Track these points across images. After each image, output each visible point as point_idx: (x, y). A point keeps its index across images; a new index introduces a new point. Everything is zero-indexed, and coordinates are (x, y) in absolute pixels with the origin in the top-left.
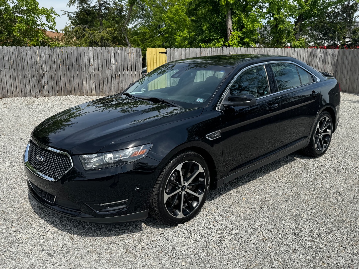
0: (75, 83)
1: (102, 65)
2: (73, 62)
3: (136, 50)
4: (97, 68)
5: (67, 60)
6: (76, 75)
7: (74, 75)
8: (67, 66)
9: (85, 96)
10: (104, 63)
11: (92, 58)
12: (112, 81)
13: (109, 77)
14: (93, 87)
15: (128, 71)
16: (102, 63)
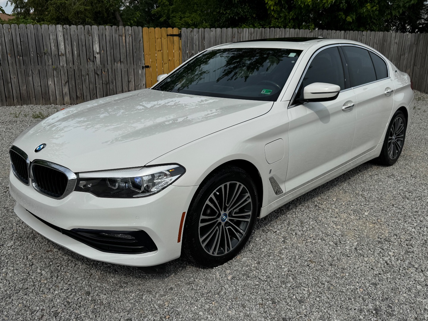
0: (35, 85)
1: (78, 54)
3: (133, 30)
4: (71, 59)
5: (20, 47)
6: (37, 71)
7: (33, 72)
8: (20, 57)
9: (53, 105)
10: (82, 51)
11: (62, 44)
12: (97, 81)
13: (92, 74)
14: (66, 90)
15: (122, 65)
16: (78, 52)
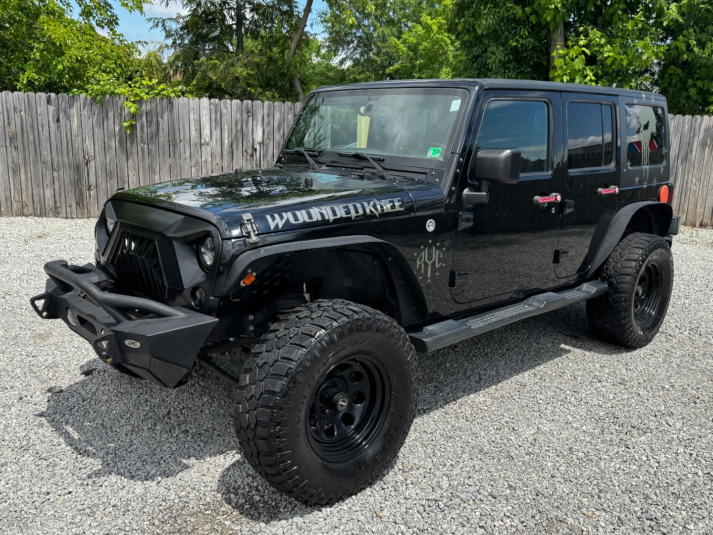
1: (230, 143)
2: (161, 135)
5: (146, 129)
6: (167, 167)
7: (162, 167)
8: (144, 145)
10: (237, 140)
11: (208, 127)
16: (230, 140)
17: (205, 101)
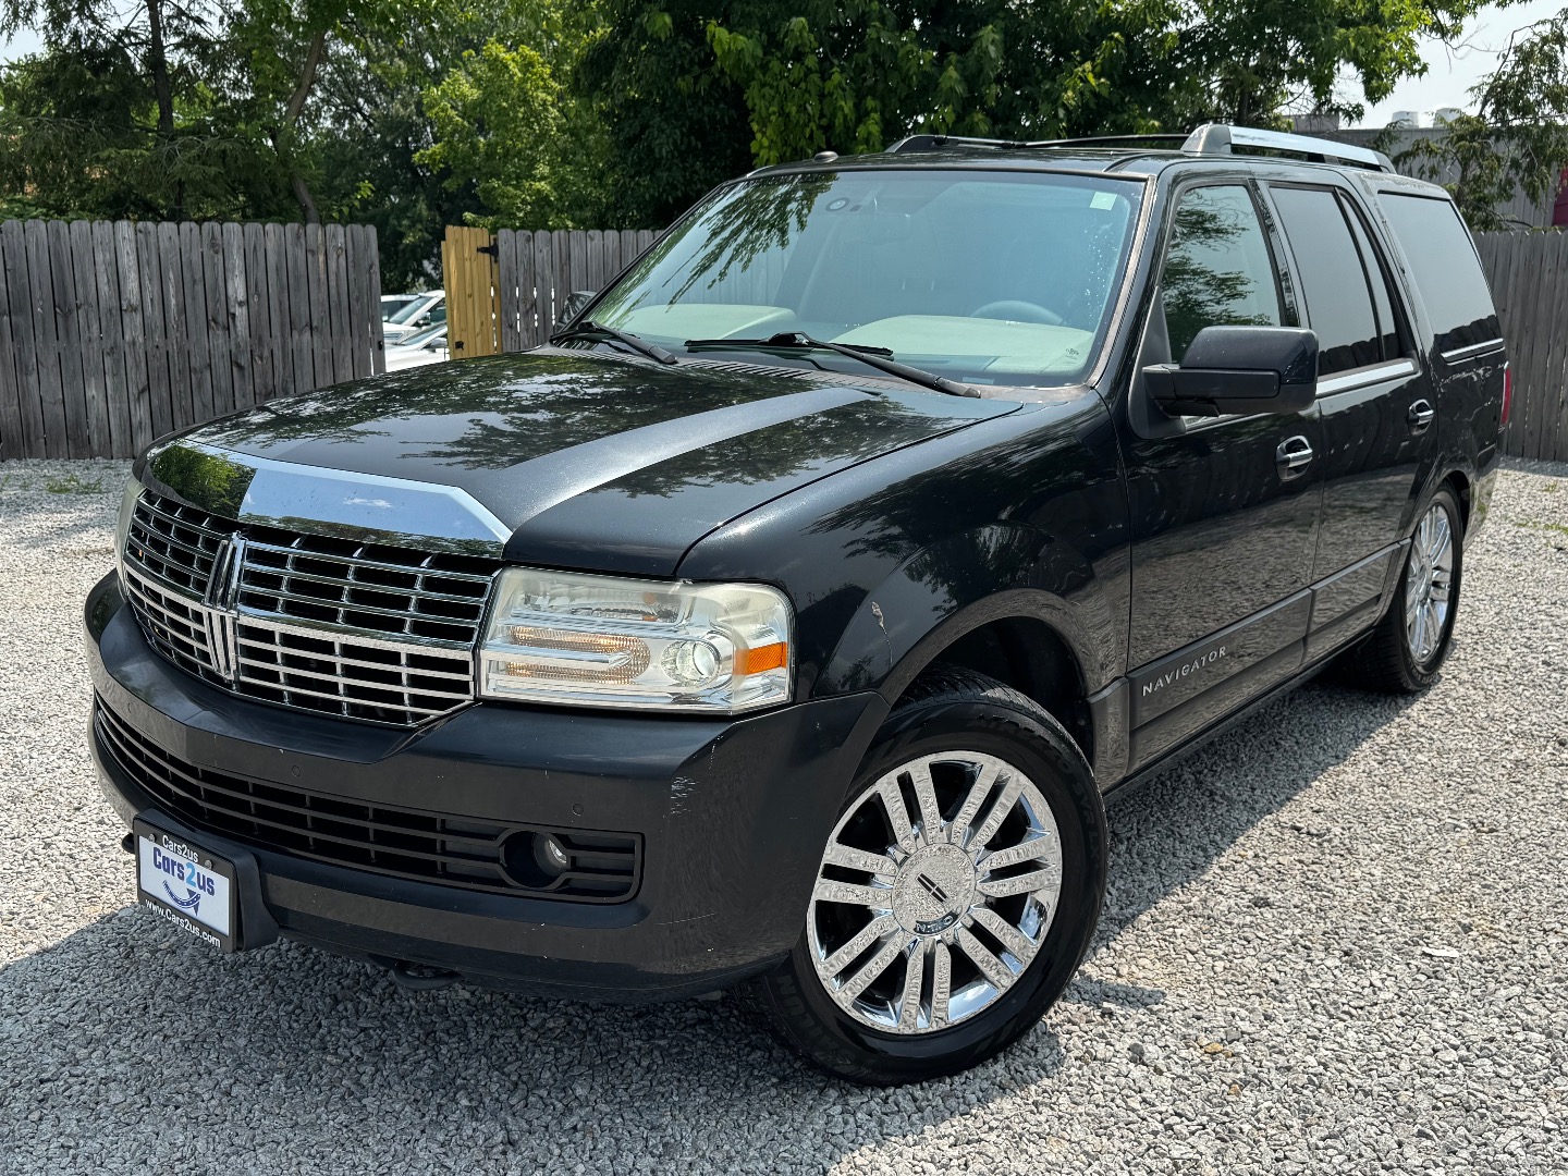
0: (47, 398)
1: (181, 306)
2: (37, 294)
3: (348, 235)
4: (160, 323)
6: (53, 359)
7: (41, 360)
8: (2, 315)
9: (100, 459)
10: (194, 299)
11: (133, 276)
12: (236, 386)
13: (222, 367)
14: (141, 413)
15: (315, 337)
16: (181, 299)
17: (125, 228)
